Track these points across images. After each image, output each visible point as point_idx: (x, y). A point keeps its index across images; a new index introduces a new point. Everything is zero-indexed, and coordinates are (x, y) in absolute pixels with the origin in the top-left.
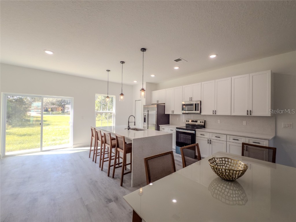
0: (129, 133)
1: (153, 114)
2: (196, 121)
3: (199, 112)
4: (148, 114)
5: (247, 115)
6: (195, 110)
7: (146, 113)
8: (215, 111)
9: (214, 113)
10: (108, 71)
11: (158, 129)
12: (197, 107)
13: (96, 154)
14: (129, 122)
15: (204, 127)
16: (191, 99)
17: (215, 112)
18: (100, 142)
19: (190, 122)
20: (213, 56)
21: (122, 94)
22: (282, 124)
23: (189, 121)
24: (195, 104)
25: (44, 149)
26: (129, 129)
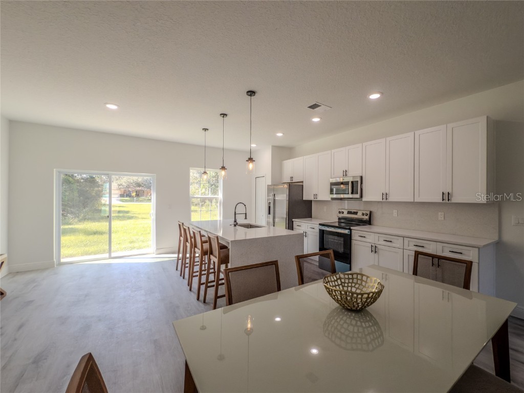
0: (235, 231)
1: (283, 198)
2: (356, 213)
3: (358, 196)
4: (274, 200)
5: (441, 201)
6: (352, 193)
7: (271, 197)
8: (386, 194)
9: (384, 197)
10: (205, 130)
11: (290, 226)
12: (356, 187)
13: (184, 264)
14: (235, 214)
15: (369, 222)
16: (345, 174)
17: (385, 196)
18: (188, 245)
19: (346, 215)
20: (375, 96)
21: (223, 168)
22: (511, 218)
23: (343, 213)
24: (352, 182)
25: (113, 255)
26: (235, 225)
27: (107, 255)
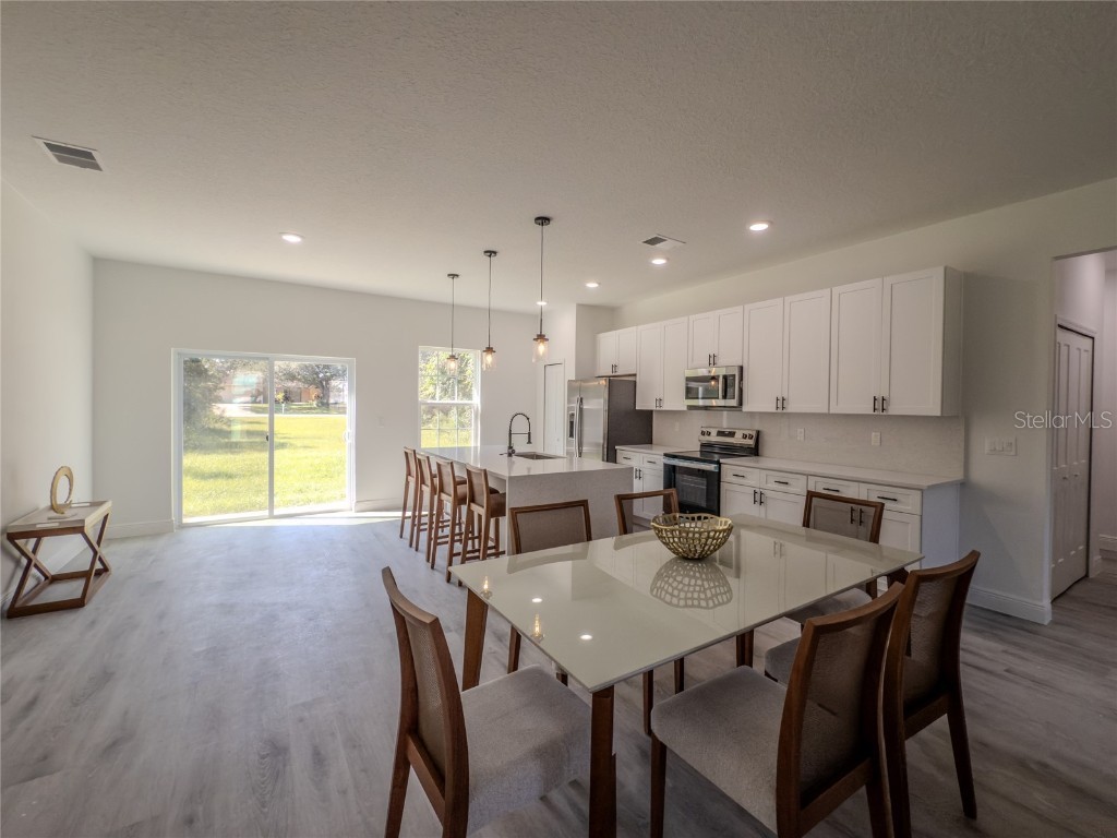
0: (511, 465)
1: (597, 406)
2: (732, 434)
3: (733, 403)
4: (581, 410)
5: (871, 412)
6: (725, 397)
7: (576, 405)
8: (783, 400)
9: (780, 405)
10: (454, 276)
11: (611, 456)
12: (732, 385)
13: (416, 523)
14: (510, 434)
15: (754, 451)
16: (712, 362)
17: (782, 402)
18: (427, 490)
19: (714, 438)
20: (759, 227)
21: (489, 350)
22: (985, 441)
23: (709, 434)
24: (725, 377)
25: (277, 512)
26: (510, 455)
27: (266, 513)
